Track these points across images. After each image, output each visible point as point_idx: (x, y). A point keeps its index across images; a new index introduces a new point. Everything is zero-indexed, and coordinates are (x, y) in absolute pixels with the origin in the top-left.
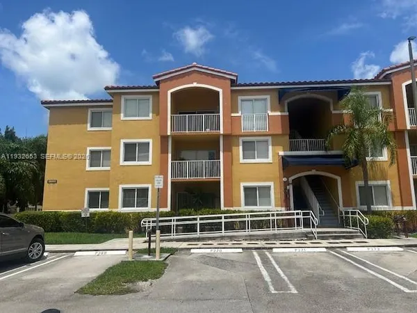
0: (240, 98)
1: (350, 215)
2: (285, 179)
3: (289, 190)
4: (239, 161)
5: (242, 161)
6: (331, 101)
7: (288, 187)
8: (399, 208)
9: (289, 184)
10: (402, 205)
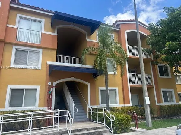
0: (18, 15)
1: (97, 112)
2: (50, 84)
3: (52, 92)
4: (10, 65)
5: (12, 65)
6: (87, 33)
7: (51, 89)
8: (123, 105)
9: (52, 87)
10: (124, 103)
